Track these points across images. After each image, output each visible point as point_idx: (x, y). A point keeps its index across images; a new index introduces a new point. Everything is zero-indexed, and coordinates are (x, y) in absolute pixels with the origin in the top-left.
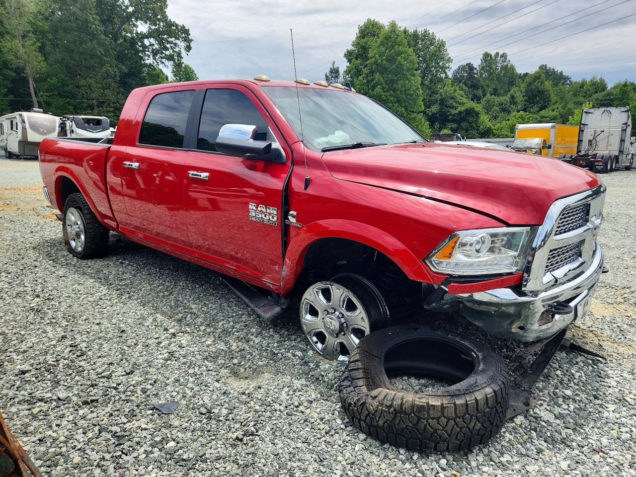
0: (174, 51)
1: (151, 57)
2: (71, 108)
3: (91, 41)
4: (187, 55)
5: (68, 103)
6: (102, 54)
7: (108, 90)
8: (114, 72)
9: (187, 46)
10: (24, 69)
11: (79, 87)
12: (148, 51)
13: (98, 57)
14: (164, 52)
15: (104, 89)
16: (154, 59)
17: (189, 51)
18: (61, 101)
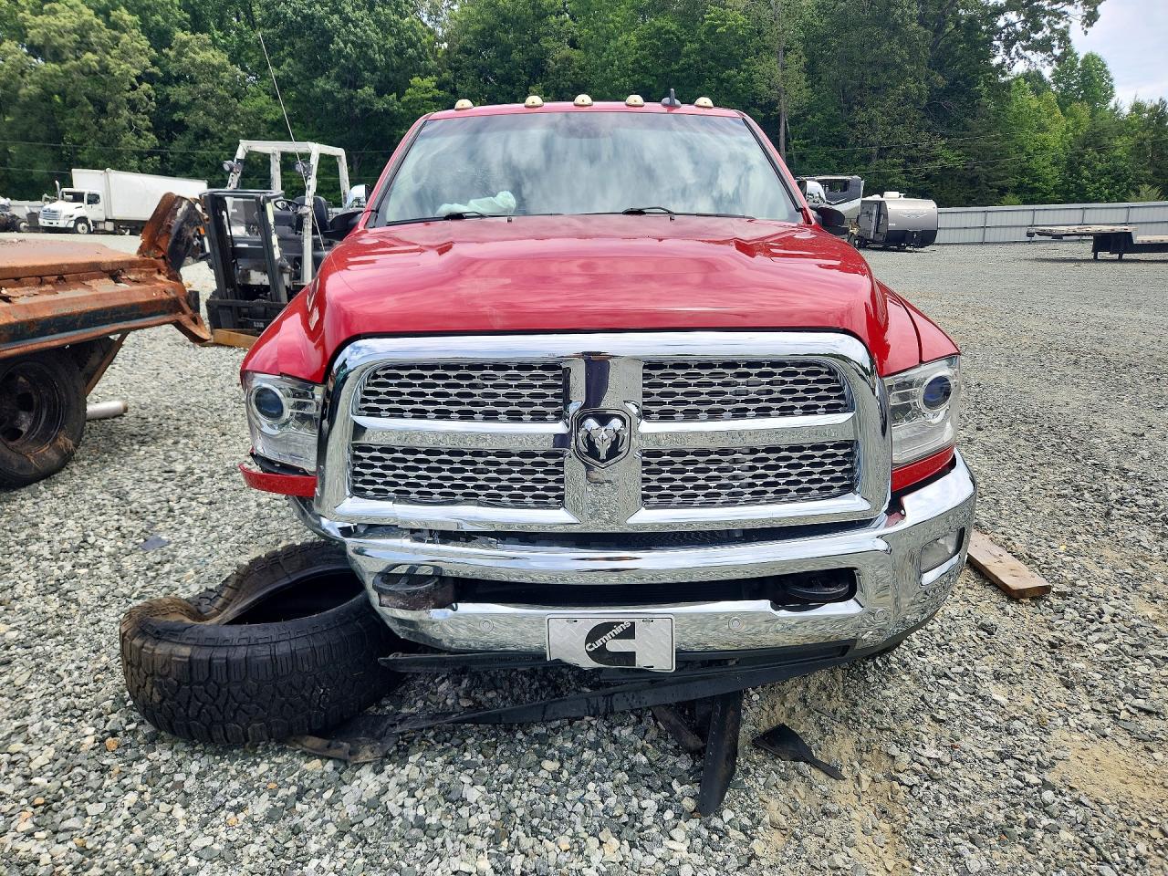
0: (1053, 31)
1: (1002, 50)
2: (833, 162)
3: (890, 38)
4: (1086, 33)
5: (832, 155)
6: (903, 60)
7: (900, 127)
8: (919, 89)
9: (1089, 13)
10: (776, 103)
11: (853, 126)
12: (999, 39)
13: (897, 66)
14: (1032, 35)
15: (894, 123)
16: (1008, 53)
17: (1090, 25)
18: (822, 152)
